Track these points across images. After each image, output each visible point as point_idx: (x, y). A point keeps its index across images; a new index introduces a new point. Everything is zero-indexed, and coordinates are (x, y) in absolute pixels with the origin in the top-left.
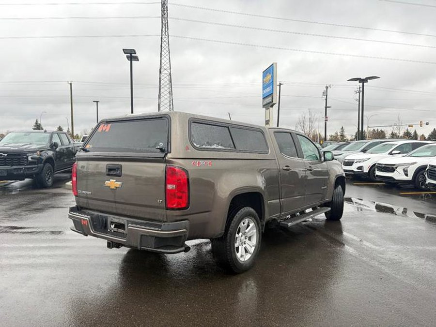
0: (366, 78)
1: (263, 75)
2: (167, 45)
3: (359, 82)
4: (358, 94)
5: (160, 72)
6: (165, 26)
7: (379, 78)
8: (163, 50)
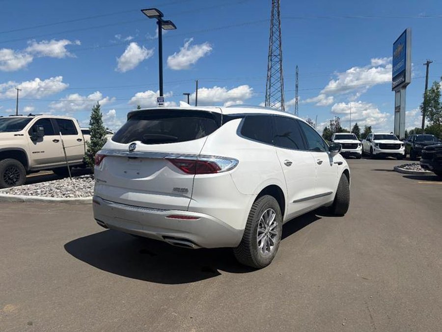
1: (394, 48)
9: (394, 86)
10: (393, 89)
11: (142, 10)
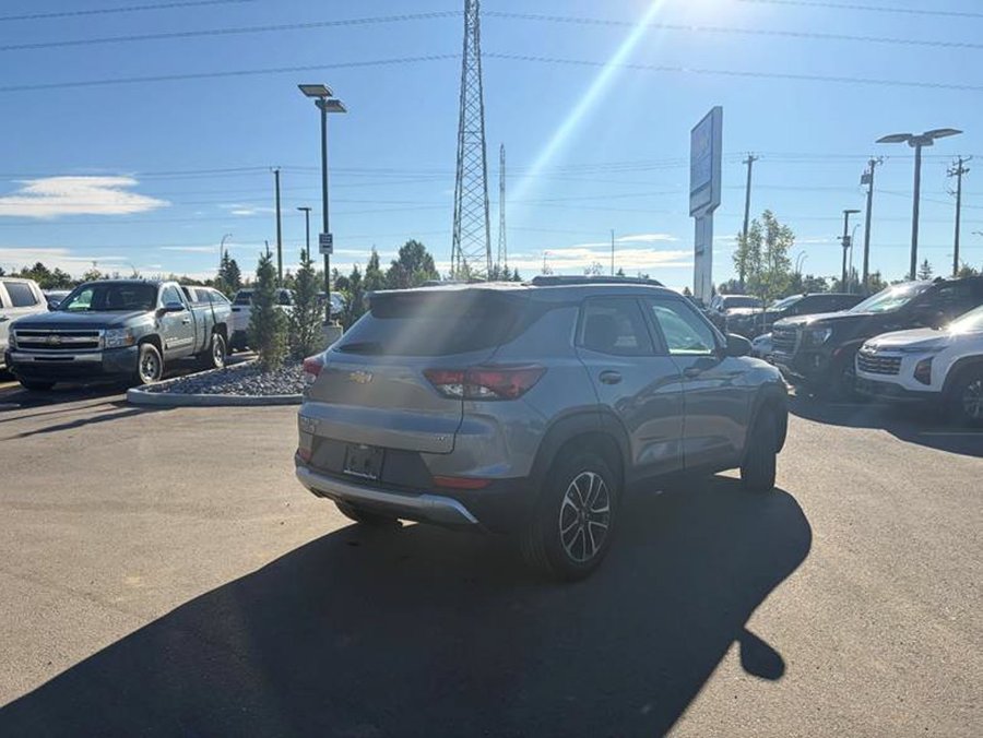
0: (926, 134)
1: (692, 138)
2: (477, 78)
3: (912, 146)
4: (957, 177)
5: (462, 140)
6: (474, 33)
7: (960, 132)
8: (468, 87)
9: (693, 208)
10: (691, 214)
11: (300, 86)
